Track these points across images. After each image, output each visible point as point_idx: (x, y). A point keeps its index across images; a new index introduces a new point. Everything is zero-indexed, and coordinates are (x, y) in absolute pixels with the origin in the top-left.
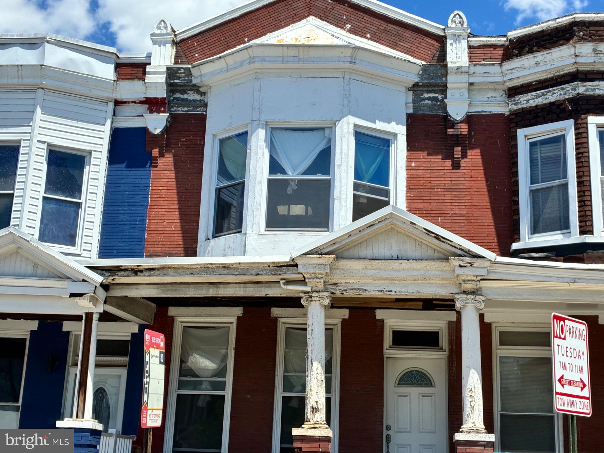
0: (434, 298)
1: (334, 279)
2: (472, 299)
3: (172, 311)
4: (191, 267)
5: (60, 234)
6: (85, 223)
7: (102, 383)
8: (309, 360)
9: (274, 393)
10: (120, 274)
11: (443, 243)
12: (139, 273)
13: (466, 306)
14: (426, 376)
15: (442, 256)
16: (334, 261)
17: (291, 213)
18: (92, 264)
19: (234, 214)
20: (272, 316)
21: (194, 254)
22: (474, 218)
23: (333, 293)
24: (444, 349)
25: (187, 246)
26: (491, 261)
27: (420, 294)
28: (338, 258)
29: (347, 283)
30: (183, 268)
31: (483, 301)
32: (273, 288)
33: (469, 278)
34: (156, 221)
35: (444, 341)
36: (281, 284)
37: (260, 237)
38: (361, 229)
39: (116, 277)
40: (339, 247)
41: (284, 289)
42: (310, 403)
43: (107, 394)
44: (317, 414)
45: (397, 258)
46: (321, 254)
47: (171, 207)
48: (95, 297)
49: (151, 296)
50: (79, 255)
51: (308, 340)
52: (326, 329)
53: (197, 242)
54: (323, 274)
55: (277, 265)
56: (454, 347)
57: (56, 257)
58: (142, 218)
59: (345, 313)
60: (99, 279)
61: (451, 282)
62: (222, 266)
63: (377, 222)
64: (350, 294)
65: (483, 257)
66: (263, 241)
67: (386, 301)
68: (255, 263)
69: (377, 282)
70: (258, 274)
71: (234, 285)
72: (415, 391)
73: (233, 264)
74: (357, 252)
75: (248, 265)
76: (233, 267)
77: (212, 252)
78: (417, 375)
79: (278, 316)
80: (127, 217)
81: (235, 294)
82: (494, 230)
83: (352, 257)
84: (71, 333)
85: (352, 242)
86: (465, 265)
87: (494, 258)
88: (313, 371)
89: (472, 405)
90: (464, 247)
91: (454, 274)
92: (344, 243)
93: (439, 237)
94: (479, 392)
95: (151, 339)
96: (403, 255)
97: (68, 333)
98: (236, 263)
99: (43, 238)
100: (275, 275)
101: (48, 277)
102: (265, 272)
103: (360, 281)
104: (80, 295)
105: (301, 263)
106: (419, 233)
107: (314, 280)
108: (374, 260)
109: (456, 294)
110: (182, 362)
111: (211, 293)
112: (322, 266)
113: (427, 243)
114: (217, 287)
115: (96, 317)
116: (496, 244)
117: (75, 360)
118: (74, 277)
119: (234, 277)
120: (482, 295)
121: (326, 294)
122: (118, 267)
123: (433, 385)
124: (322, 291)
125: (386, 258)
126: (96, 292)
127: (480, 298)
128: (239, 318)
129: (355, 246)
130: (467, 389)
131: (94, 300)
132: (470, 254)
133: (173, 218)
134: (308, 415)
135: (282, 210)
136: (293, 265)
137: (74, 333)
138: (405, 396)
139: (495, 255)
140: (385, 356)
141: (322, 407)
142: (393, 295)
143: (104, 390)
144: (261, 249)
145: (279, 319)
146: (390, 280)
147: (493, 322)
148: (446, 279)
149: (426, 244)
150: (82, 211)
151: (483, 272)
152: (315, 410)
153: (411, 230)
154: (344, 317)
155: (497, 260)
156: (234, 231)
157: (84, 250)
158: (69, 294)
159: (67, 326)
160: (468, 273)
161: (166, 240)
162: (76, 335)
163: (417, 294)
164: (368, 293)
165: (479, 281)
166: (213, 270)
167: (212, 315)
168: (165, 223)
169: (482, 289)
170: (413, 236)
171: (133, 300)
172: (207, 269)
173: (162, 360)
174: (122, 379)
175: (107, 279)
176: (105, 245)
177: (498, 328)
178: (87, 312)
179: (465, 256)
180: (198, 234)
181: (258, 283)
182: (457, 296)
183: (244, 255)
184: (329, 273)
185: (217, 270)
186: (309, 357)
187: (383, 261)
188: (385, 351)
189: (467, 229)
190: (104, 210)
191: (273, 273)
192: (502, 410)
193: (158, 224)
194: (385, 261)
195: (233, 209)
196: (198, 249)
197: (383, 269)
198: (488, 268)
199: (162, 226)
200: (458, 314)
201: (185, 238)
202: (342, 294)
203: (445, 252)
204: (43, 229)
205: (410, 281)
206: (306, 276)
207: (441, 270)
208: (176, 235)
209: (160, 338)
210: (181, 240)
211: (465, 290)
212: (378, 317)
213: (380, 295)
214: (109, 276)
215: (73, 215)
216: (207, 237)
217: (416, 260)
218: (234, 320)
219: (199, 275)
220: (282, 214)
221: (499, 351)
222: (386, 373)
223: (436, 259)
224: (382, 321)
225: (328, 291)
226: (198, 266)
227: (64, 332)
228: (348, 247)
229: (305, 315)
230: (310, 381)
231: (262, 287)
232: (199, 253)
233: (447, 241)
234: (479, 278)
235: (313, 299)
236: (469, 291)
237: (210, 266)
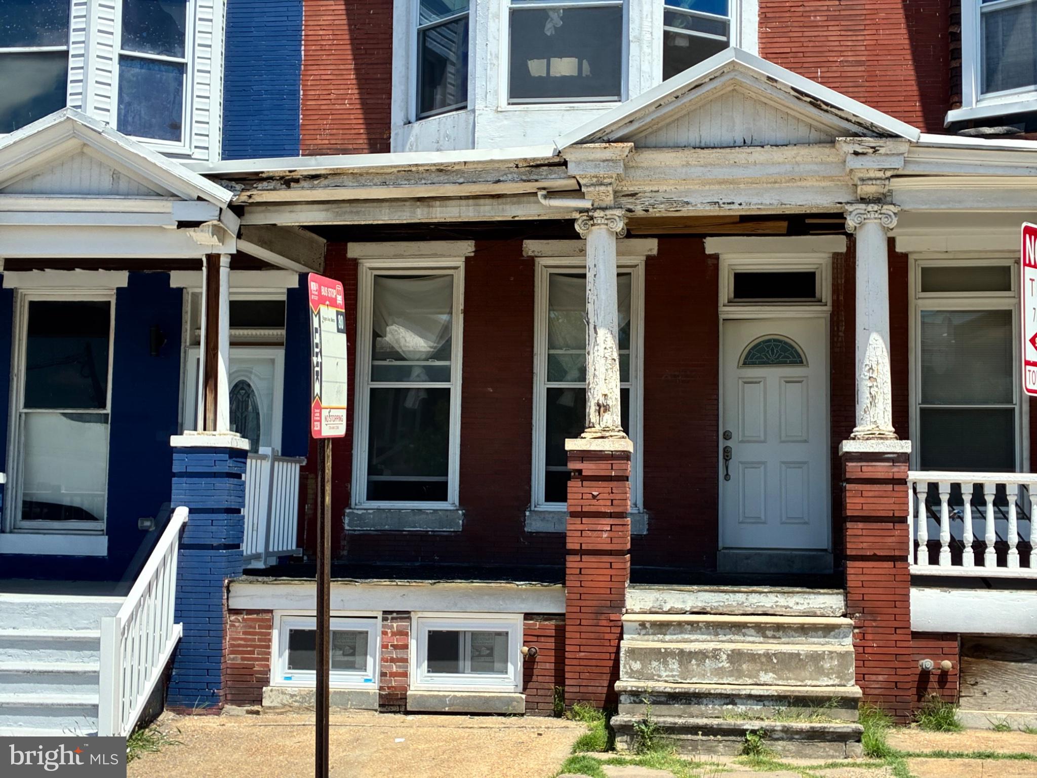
0: (808, 212)
1: (632, 185)
2: (876, 211)
3: (354, 250)
4: (382, 171)
5: (154, 120)
6: (196, 99)
7: (243, 373)
8: (592, 327)
9: (532, 383)
10: (260, 186)
11: (826, 114)
12: (292, 184)
13: (864, 224)
14: (792, 347)
15: (823, 137)
16: (631, 153)
17: (552, 74)
18: (211, 169)
19: (453, 77)
20: (524, 254)
21: (385, 148)
22: (881, 68)
23: (630, 210)
24: (824, 300)
25: (373, 136)
26: (910, 141)
27: (783, 206)
28: (637, 148)
29: (655, 192)
30: (367, 173)
31: (895, 214)
32: (525, 205)
33: (872, 174)
34: (318, 92)
35: (824, 287)
36: (539, 196)
37: (500, 115)
38: (679, 94)
39: (255, 192)
40: (639, 128)
41: (546, 206)
42: (594, 398)
43: (253, 391)
44: (606, 415)
45: (742, 144)
46: (609, 141)
47: (342, 67)
48: (221, 227)
49: (316, 224)
50: (188, 157)
51: (588, 292)
52: (619, 275)
53: (390, 128)
54: (612, 178)
55: (531, 164)
56: (841, 298)
57: (149, 159)
58: (291, 88)
59: (651, 246)
60: (224, 195)
61: (838, 183)
62: (435, 168)
63: (707, 80)
64: (660, 211)
65: (897, 136)
66: (506, 122)
67: (721, 221)
68: (492, 161)
69: (707, 187)
70: (498, 181)
71: (457, 202)
72: (772, 375)
73: (455, 163)
74: (673, 135)
75: (480, 166)
76: (454, 169)
77: (417, 145)
78: (777, 346)
79: (536, 254)
80: (266, 87)
81: (460, 217)
82: (915, 88)
83: (663, 145)
84: (184, 290)
85: (662, 118)
86: (865, 151)
87: (916, 137)
88: (598, 345)
89: (873, 393)
90: (862, 119)
91: (844, 169)
92: (648, 120)
93: (819, 103)
94: (885, 371)
95: (319, 291)
96: (754, 138)
97: (180, 291)
98: (459, 163)
99: (124, 126)
100: (529, 181)
101: (138, 195)
102: (510, 177)
103: (677, 187)
104: (196, 224)
105: (573, 159)
106: (783, 98)
107: (597, 189)
108: (702, 148)
109: (848, 203)
110: (376, 335)
111: (419, 217)
112: (611, 164)
113: (798, 115)
114: (429, 206)
115: (224, 261)
116: (920, 114)
117: (196, 336)
118: (182, 193)
119: (457, 187)
120: (894, 205)
121: (618, 212)
122: (257, 174)
123: (805, 363)
124: (611, 208)
125: (724, 145)
126: (222, 218)
127: (889, 209)
128: (468, 260)
129: (669, 124)
130: (864, 366)
131: (219, 232)
132: (873, 131)
133: (346, 87)
134: (591, 416)
135: (536, 67)
136: (559, 163)
137: (190, 291)
138: (756, 383)
139: (919, 131)
140: (722, 316)
141: (614, 403)
142: (737, 211)
143: (249, 386)
144: (501, 137)
145: (537, 260)
146: (731, 183)
147: (911, 253)
148: (831, 178)
149: (794, 117)
150: (187, 79)
151: (897, 163)
152: (602, 408)
153: (769, 91)
154: (649, 253)
155: (921, 140)
156: (454, 107)
157: (196, 147)
158: (177, 223)
159: (177, 279)
160: (869, 166)
161: (336, 127)
162: (193, 294)
163: (779, 206)
164: (691, 208)
165: (888, 179)
166: (421, 176)
167: (422, 255)
168: (332, 96)
169: (894, 194)
170: (772, 103)
171: (286, 231)
172: (409, 173)
173: (342, 326)
174: (276, 364)
175: (239, 195)
176: (231, 138)
177: (919, 262)
178: (209, 252)
179: (865, 135)
180: (390, 113)
181: (499, 196)
182: (849, 208)
183: (474, 148)
184: (623, 176)
185: (428, 175)
186: (591, 321)
187: (718, 150)
188: (722, 309)
189: (868, 89)
190: (225, 76)
191: (524, 178)
192: (924, 401)
193: (322, 97)
194: (722, 150)
195: (450, 69)
196: (392, 140)
197: (718, 164)
198: (906, 155)
199: (328, 102)
200: (850, 240)
201: (369, 121)
202: (647, 211)
203: (829, 129)
204: (123, 112)
205: (767, 183)
206: (582, 182)
207: (822, 163)
208: (352, 116)
209: (335, 289)
210: (362, 126)
211: (863, 196)
212: (709, 251)
213: (714, 211)
214: (243, 190)
215: (173, 85)
216: (407, 118)
217: (777, 146)
218: (460, 263)
219: (396, 185)
220: (537, 75)
221: (920, 301)
222: (723, 345)
223: (813, 144)
224: (716, 257)
225: (621, 208)
226: (393, 170)
227: (173, 289)
228: (655, 128)
229: (582, 252)
230: (594, 361)
231: (506, 204)
232: (395, 147)
233: (833, 110)
234: (889, 174)
235: (595, 222)
236: (871, 198)
237: (414, 169)
